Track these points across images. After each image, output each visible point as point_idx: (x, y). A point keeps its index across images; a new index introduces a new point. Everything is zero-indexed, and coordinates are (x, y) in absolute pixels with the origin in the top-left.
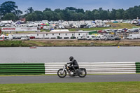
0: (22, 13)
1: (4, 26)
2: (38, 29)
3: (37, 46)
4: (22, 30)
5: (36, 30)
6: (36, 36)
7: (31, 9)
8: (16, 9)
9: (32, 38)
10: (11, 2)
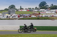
0: (48, 6)
1: (41, 11)
2: (55, 12)
3: (55, 19)
4: (48, 13)
5: (54, 13)
6: (54, 15)
7: (52, 5)
8: (46, 5)
9: (52, 16)
10: (44, 2)
